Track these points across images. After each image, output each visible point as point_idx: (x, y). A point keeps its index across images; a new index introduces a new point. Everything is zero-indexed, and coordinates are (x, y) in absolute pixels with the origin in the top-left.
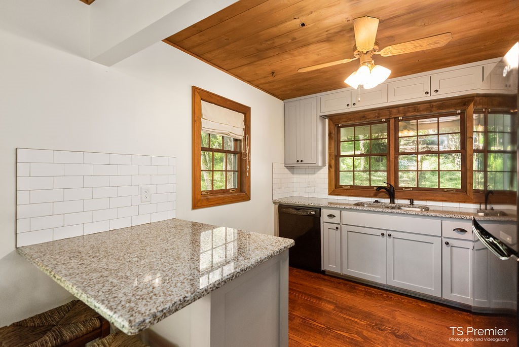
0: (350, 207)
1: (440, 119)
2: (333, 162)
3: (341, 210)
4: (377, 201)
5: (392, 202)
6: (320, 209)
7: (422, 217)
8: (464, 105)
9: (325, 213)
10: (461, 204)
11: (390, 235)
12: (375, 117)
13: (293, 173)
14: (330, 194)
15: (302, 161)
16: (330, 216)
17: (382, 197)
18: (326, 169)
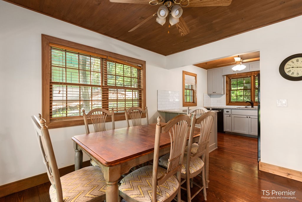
2: (228, 93)
3: (231, 109)
4: (246, 107)
5: (252, 107)
6: (223, 109)
9: (225, 111)
11: (250, 117)
12: (246, 75)
13: (211, 97)
14: (227, 105)
15: (215, 92)
16: (227, 112)
17: (248, 105)
18: (225, 95)
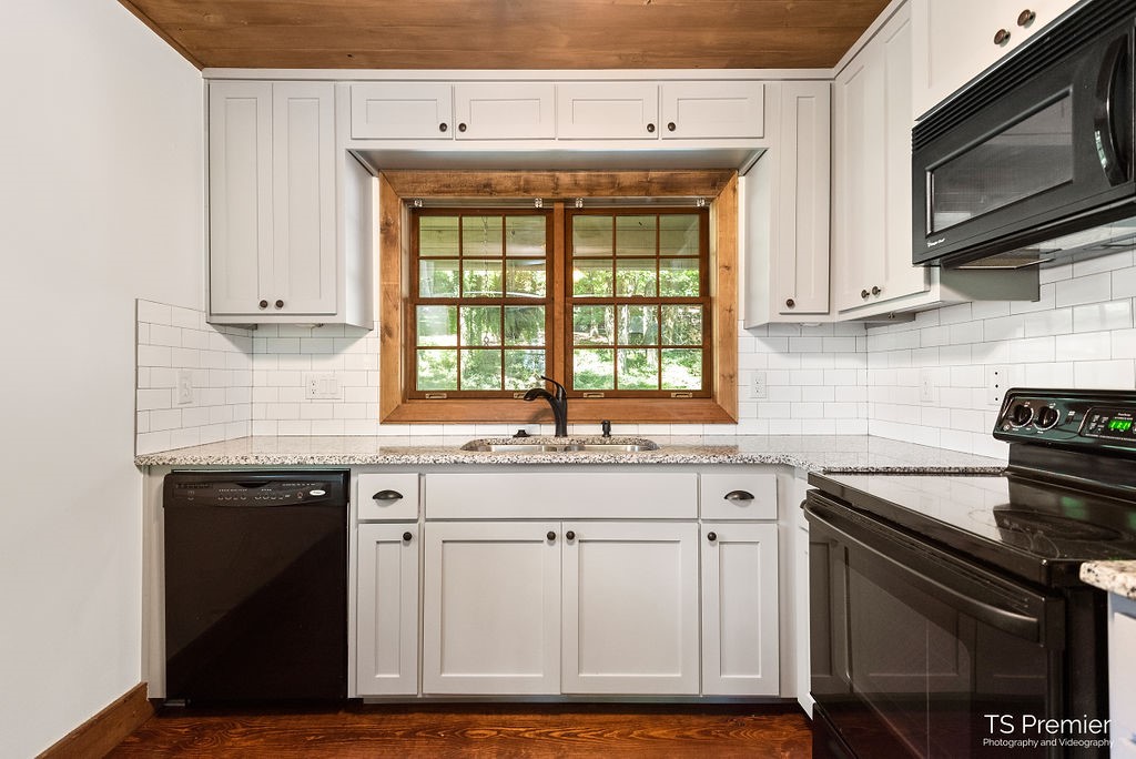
0: (453, 458)
1: (662, 218)
2: (398, 318)
3: (421, 469)
4: (522, 434)
5: (561, 431)
6: (347, 475)
7: (652, 468)
8: (714, 185)
9: (363, 490)
10: (707, 426)
11: (571, 536)
12: (518, 190)
13: (251, 354)
14: (386, 420)
15: (280, 304)
16: (385, 496)
17: (534, 420)
18: (373, 340)
